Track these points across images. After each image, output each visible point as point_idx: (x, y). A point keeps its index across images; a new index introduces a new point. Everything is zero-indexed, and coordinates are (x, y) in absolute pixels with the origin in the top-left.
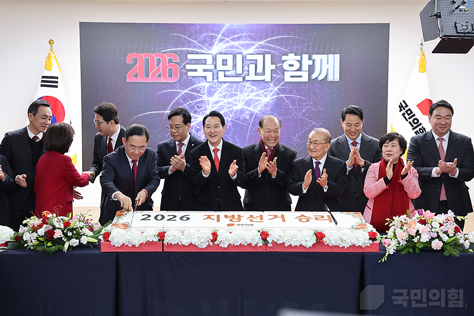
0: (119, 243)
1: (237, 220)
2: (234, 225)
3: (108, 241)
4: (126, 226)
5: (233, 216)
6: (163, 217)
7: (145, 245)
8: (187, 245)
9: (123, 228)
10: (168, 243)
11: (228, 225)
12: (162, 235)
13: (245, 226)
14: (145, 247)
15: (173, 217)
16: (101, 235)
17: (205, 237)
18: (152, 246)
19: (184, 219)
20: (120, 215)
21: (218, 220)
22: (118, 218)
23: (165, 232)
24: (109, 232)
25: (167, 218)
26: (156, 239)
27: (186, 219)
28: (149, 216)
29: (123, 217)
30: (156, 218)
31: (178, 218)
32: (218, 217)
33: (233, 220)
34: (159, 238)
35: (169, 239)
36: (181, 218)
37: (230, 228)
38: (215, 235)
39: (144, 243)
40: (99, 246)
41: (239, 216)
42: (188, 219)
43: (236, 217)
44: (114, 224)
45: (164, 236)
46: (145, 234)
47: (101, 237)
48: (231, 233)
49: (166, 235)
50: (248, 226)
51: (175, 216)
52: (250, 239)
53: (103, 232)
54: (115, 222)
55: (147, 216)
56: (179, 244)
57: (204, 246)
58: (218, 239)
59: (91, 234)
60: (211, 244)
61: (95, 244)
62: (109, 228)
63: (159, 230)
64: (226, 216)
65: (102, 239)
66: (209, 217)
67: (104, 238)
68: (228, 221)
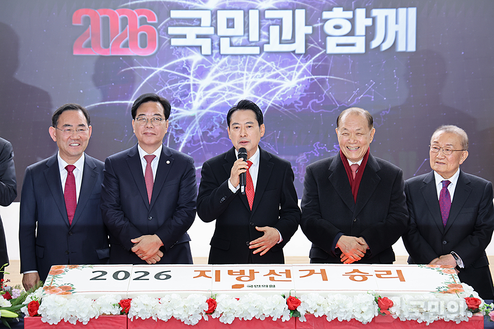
0: (54, 318)
1: (248, 279)
2: (242, 286)
3: (37, 315)
4: (67, 290)
5: (242, 272)
6: (127, 275)
7: (98, 322)
8: (165, 319)
9: (62, 294)
10: (134, 317)
11: (234, 287)
12: (125, 305)
13: (261, 288)
14: (98, 324)
15: (143, 274)
16: (24, 305)
17: (196, 307)
18: (109, 323)
19: (161, 277)
20: (57, 272)
21: (218, 279)
22: (54, 277)
23: (131, 300)
24: (39, 300)
25: (133, 275)
26: (116, 311)
27: (165, 277)
28: (104, 273)
29: (61, 275)
30: (115, 276)
31: (151, 276)
32: (218, 273)
33: (242, 279)
34: (121, 309)
35: (137, 310)
36: (157, 276)
37: (237, 291)
38: (212, 303)
39: (96, 318)
40: (20, 324)
41: (252, 272)
42: (169, 277)
43: (247, 273)
44: (47, 288)
45: (129, 306)
46: (98, 302)
47: (24, 310)
48: (238, 299)
49: (131, 304)
50: (266, 288)
51: (147, 273)
52: (270, 310)
53: (28, 300)
54: (49, 283)
55: (101, 273)
56: (154, 318)
57: (194, 322)
58: (217, 310)
59: (7, 304)
60: (206, 318)
61: (14, 321)
62: (38, 294)
63: (122, 295)
64: (230, 273)
65: (27, 313)
66: (203, 274)
67: (30, 310)
68: (233, 280)
